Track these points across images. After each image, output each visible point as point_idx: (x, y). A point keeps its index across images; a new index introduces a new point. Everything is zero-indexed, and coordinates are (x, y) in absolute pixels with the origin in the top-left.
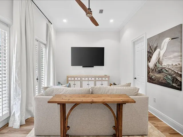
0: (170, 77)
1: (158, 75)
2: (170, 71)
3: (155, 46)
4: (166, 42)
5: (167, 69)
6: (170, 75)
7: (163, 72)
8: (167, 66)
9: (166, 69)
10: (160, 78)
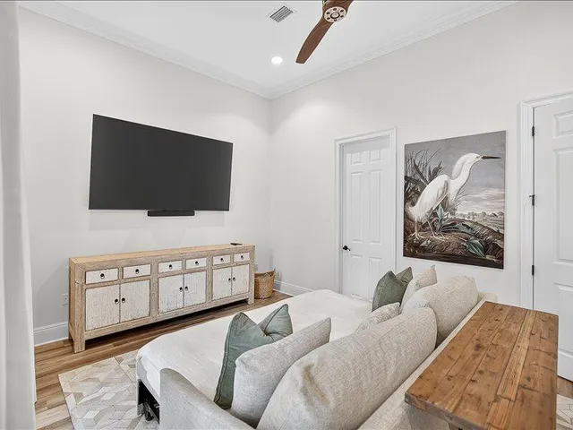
0: (477, 241)
1: (441, 239)
2: (478, 229)
3: (433, 166)
4: (468, 161)
5: (469, 224)
6: (477, 236)
7: (457, 230)
8: (469, 217)
9: (465, 223)
10: (448, 245)
